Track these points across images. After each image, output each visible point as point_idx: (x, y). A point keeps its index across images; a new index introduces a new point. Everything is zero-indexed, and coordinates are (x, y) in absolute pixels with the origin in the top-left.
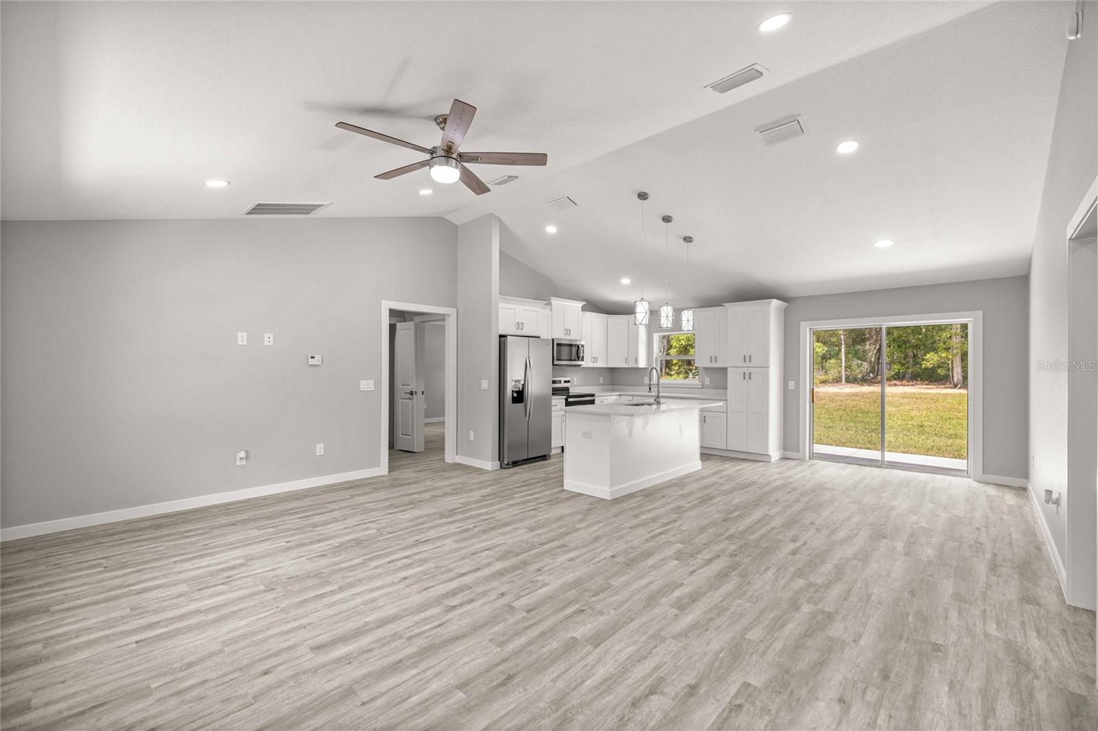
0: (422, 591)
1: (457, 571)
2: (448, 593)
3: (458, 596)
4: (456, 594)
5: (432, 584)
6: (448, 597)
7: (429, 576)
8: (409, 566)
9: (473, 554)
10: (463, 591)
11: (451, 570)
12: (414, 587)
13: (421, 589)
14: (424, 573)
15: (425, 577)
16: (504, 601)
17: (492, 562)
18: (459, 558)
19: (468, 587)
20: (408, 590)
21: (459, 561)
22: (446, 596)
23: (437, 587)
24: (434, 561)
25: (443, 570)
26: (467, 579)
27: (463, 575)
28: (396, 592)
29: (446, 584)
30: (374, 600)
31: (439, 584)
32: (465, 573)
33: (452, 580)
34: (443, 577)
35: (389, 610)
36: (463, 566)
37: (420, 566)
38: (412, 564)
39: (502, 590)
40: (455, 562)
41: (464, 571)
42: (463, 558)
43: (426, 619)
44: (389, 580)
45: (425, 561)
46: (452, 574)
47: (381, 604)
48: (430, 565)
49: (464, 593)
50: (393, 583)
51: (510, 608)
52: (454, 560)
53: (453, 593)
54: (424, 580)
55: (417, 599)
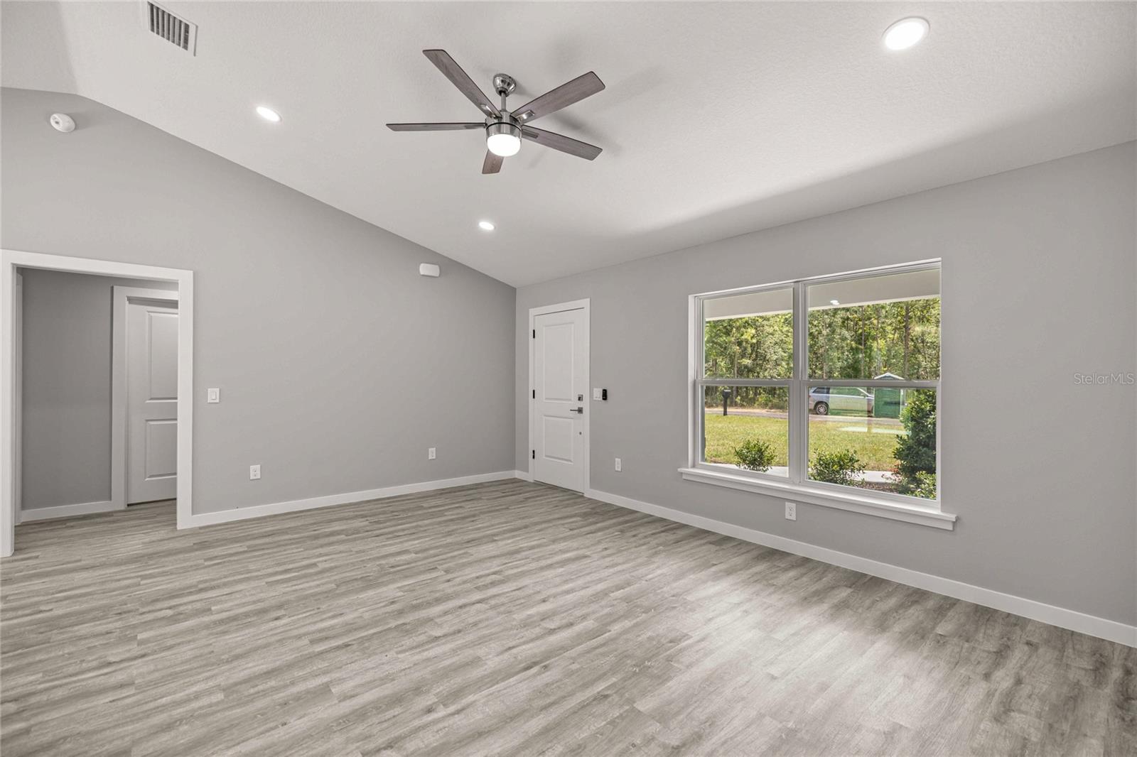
0: (523, 587)
1: (487, 606)
2: (498, 584)
3: (490, 581)
4: (491, 583)
5: (514, 593)
6: (498, 581)
7: (518, 602)
8: (545, 617)
9: (459, 631)
10: (484, 585)
11: (493, 607)
12: (531, 591)
13: (523, 589)
14: (524, 606)
15: (523, 601)
16: (449, 576)
17: (440, 616)
18: (480, 625)
19: (478, 588)
20: (538, 588)
21: (480, 621)
22: (502, 582)
23: (509, 590)
24: (514, 623)
25: (502, 609)
26: (477, 596)
27: (479, 602)
28: (549, 588)
29: (501, 592)
30: (566, 582)
31: (507, 592)
32: (477, 603)
33: (494, 596)
34: (502, 599)
35: (549, 574)
36: (479, 612)
37: (530, 616)
38: (542, 620)
39: (447, 585)
40: (487, 619)
41: (478, 606)
42: (475, 624)
43: (517, 567)
44: (561, 601)
45: (526, 624)
46: (493, 602)
47: (558, 579)
48: (519, 616)
49: (483, 583)
50: (555, 596)
51: (447, 571)
52: (487, 623)
53: (493, 584)
54: (523, 598)
55: (526, 581)
